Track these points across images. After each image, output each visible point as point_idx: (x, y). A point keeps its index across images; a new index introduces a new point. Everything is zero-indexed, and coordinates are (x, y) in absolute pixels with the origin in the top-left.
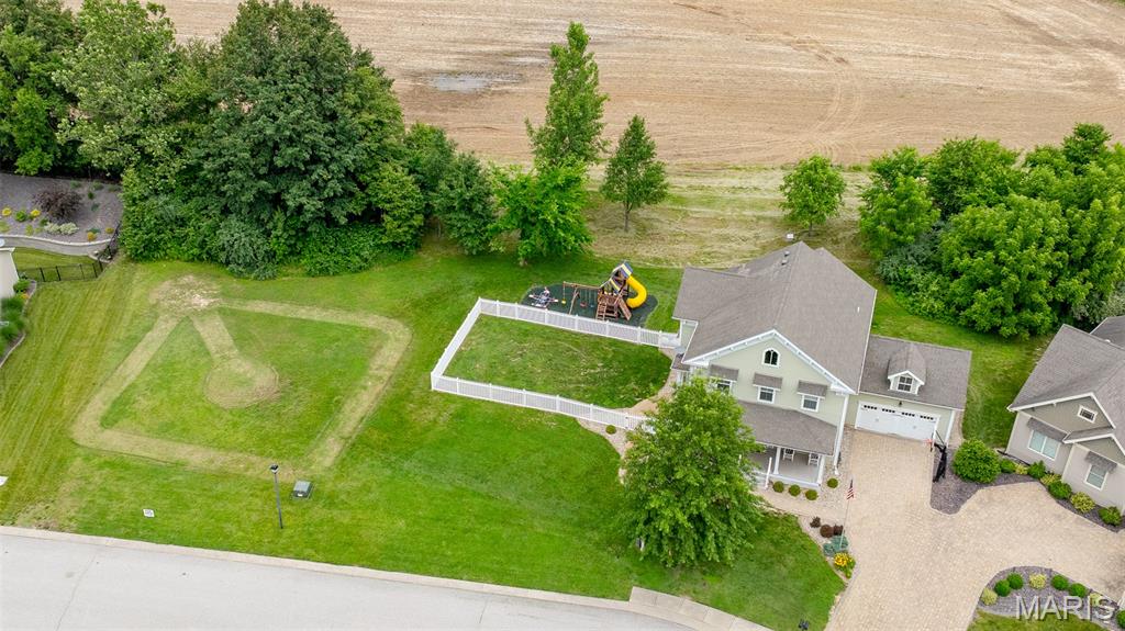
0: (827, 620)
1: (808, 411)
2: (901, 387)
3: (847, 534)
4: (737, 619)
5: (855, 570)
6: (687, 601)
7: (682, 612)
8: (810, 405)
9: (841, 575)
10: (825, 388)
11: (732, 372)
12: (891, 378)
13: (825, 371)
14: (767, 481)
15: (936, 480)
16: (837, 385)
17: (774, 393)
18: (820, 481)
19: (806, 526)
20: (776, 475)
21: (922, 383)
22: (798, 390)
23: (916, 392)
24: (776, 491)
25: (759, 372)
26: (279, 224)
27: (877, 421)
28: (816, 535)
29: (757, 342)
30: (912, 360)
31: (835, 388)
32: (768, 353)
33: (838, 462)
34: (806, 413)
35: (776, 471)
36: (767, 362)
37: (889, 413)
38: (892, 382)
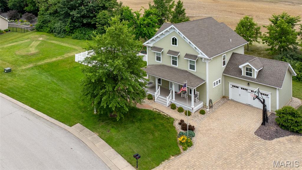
0: (158, 165)
1: (191, 71)
2: (247, 74)
3: (196, 132)
4: (112, 150)
5: (190, 148)
6: (96, 135)
7: (89, 138)
8: (192, 67)
9: (181, 147)
10: (196, 57)
11: (160, 49)
12: (240, 67)
13: (194, 46)
14: (168, 103)
15: (263, 124)
16: (201, 54)
17: (177, 61)
18: (193, 106)
19: (176, 124)
20: (174, 101)
21: (256, 70)
22: (184, 57)
23: (255, 77)
24: (172, 108)
25: (171, 49)
26: (69, 22)
27: (240, 95)
28: (178, 128)
29: (168, 34)
30: (254, 62)
31: (200, 56)
32: (173, 39)
33: (209, 105)
34: (190, 72)
35: (174, 99)
36: (173, 44)
37: (244, 90)
38: (242, 70)
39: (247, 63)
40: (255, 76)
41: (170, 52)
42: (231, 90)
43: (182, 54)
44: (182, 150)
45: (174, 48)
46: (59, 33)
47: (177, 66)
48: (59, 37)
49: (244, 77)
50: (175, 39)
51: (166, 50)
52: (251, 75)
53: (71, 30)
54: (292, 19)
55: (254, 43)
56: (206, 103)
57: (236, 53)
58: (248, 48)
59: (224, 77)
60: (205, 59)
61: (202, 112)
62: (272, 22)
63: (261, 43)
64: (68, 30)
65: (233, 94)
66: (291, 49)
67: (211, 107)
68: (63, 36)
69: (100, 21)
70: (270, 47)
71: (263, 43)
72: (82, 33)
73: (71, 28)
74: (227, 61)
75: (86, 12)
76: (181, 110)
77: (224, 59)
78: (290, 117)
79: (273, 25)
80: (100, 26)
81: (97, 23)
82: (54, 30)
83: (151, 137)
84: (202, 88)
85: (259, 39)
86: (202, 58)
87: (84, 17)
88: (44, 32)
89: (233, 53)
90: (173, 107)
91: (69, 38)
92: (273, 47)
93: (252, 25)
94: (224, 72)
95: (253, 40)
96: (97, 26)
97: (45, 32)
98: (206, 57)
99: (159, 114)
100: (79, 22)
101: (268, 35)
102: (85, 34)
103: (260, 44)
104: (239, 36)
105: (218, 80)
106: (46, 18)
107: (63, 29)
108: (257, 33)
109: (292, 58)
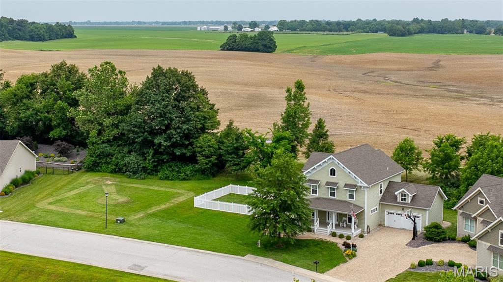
2: (402, 199)
3: (358, 248)
5: (355, 258)
7: (266, 261)
8: (351, 197)
9: (347, 258)
10: (356, 186)
11: (317, 182)
12: (396, 193)
13: (354, 175)
14: (328, 232)
15: (413, 239)
16: (360, 182)
17: (336, 192)
18: (353, 231)
19: (340, 246)
20: (334, 230)
21: (410, 195)
22: (344, 187)
23: (409, 202)
24: (332, 236)
25: (329, 181)
26: (151, 154)
27: (395, 221)
28: (343, 248)
29: (326, 164)
30: (408, 188)
31: (359, 184)
32: (331, 170)
33: (367, 231)
34: (350, 201)
35: (334, 228)
36: (331, 175)
37: (399, 216)
38: (398, 197)
39: (403, 189)
40: (409, 200)
41: (328, 183)
42: (386, 216)
43: (341, 184)
44: (348, 260)
45: (332, 179)
46: (135, 173)
47: (335, 197)
48: (136, 178)
49: (399, 203)
50: (334, 170)
51: (323, 182)
52: (405, 200)
53: (155, 166)
54: (458, 141)
55: (414, 172)
56: (364, 230)
57: (393, 182)
58: (407, 178)
59: (381, 205)
60: (364, 187)
61: (361, 236)
62: (436, 144)
63: (422, 172)
64: (150, 167)
65: (389, 220)
66: (454, 176)
67: (368, 232)
68: (143, 176)
69: (202, 151)
70: (431, 176)
71: (424, 171)
72: (173, 170)
73: (156, 164)
74: (384, 189)
75: (179, 139)
76: (341, 236)
77: (381, 187)
78: (434, 230)
79: (436, 148)
80: (204, 160)
81: (198, 155)
82: (124, 169)
83: (320, 255)
84: (360, 215)
85: (420, 167)
86: (361, 187)
87: (175, 145)
88: (104, 172)
89: (390, 181)
90: (334, 235)
91: (153, 179)
92: (434, 175)
93: (412, 149)
94: (380, 201)
95: (414, 168)
96: (198, 158)
97: (106, 171)
98: (366, 185)
99: (322, 241)
100: (168, 154)
101: (430, 161)
102: (178, 172)
103: (420, 172)
104: (396, 163)
105: (375, 208)
106: (103, 150)
107: (141, 166)
108: (418, 159)
109: (453, 185)
